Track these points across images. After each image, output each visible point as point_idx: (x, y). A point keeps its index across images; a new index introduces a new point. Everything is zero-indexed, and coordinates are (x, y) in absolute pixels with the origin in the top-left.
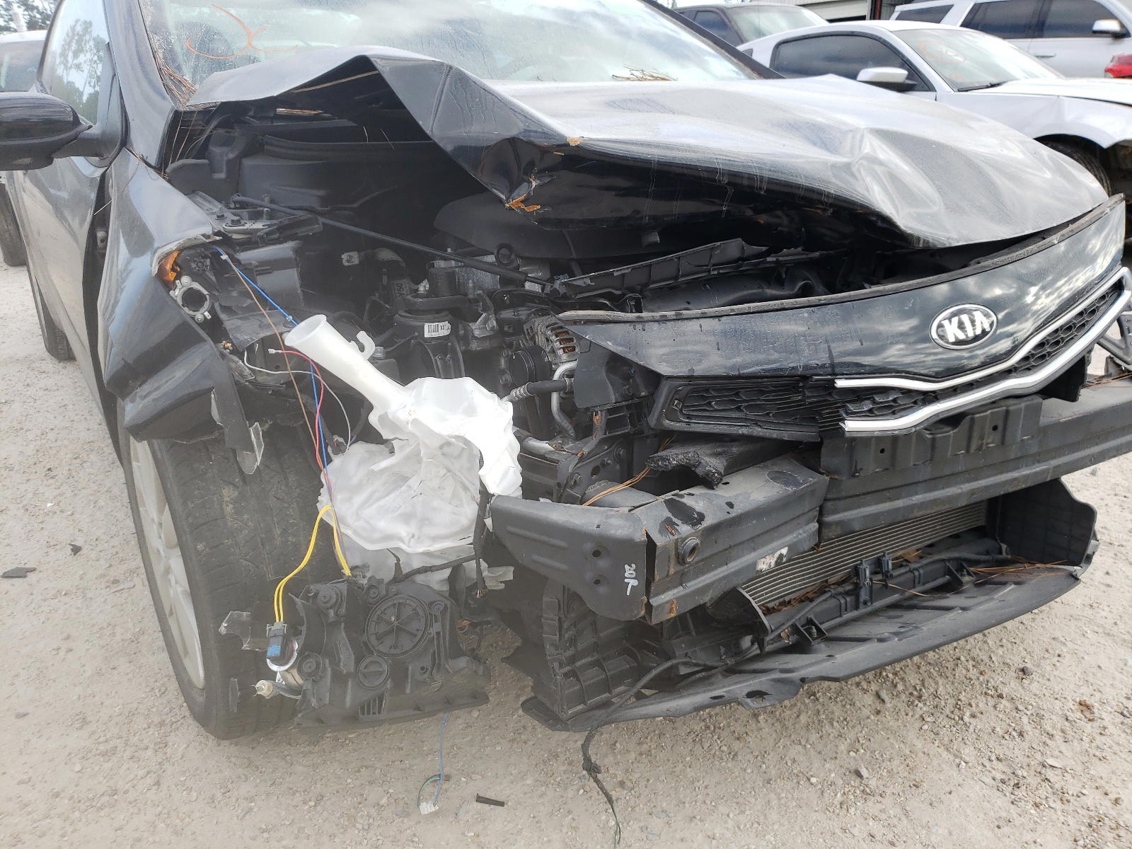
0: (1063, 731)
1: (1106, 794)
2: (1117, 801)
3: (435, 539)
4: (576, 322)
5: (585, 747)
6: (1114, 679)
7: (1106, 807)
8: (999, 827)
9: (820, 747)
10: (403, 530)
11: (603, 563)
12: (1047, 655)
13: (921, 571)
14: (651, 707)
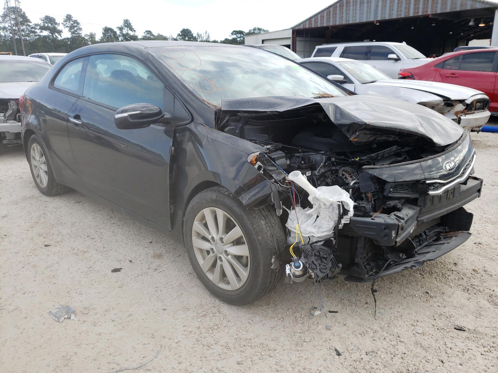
0: (472, 277)
1: (490, 289)
2: (493, 291)
3: (322, 232)
4: (366, 169)
5: (373, 285)
6: (479, 263)
7: (492, 292)
8: (469, 300)
9: (413, 288)
10: (314, 230)
11: (386, 231)
12: (459, 260)
13: (431, 235)
14: (386, 273)
